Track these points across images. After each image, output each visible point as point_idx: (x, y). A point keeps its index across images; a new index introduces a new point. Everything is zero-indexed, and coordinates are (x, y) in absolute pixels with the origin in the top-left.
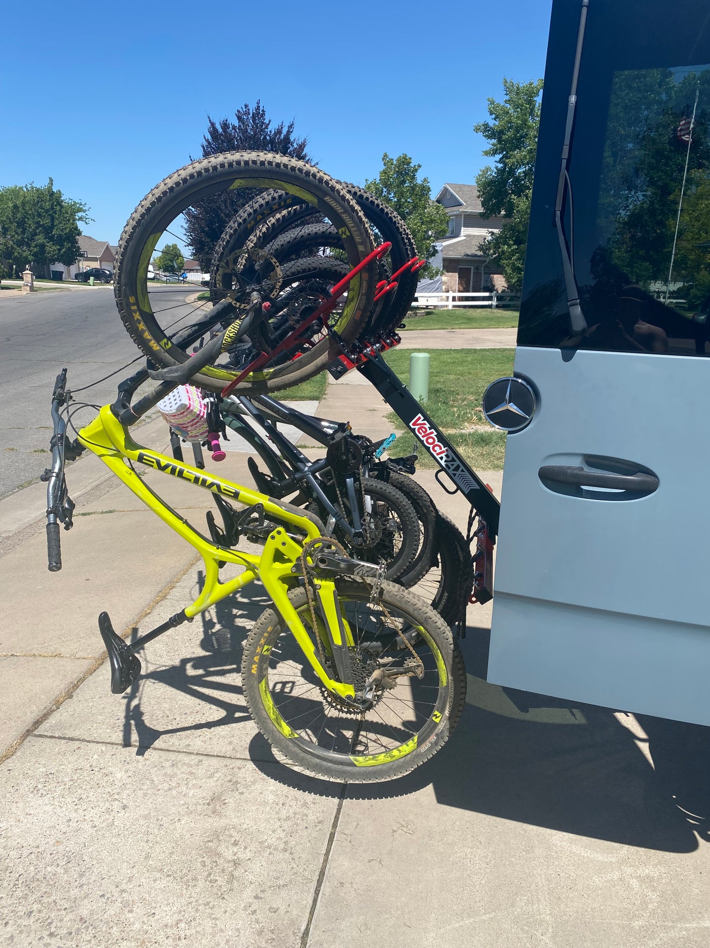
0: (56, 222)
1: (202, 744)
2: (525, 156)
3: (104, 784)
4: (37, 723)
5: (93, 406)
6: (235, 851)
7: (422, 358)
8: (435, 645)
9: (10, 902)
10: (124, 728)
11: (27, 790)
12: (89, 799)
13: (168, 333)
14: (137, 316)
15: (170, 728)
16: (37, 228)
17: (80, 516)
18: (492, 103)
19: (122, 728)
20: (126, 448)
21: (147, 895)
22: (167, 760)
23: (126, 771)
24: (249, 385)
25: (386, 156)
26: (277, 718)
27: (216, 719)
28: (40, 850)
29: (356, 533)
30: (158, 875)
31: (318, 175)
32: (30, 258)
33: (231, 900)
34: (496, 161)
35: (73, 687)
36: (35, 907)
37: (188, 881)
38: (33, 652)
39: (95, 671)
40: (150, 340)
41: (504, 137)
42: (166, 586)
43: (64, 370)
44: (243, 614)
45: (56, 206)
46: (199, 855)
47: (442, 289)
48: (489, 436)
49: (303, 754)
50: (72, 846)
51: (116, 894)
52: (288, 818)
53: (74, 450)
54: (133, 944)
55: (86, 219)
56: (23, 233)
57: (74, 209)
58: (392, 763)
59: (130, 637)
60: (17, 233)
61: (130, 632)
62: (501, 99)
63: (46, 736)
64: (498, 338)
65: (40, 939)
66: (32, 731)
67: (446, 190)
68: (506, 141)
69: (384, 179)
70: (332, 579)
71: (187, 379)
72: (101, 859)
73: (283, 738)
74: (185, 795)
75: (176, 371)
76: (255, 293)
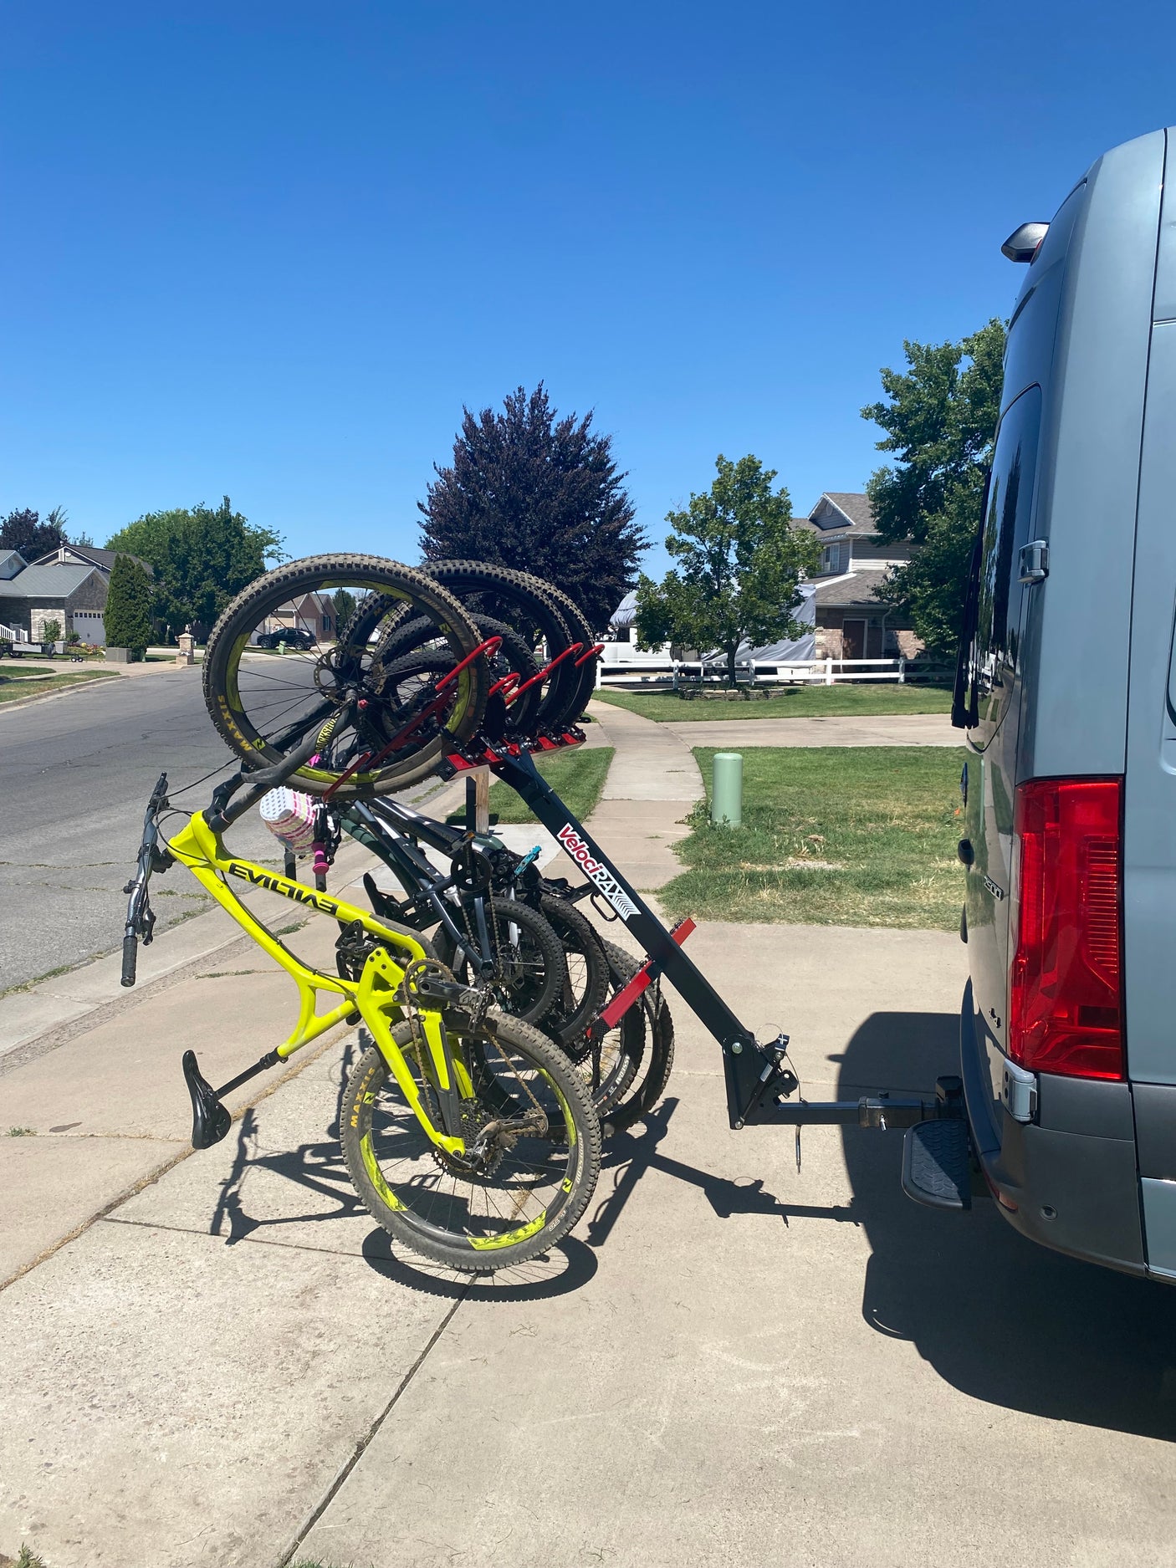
0: (233, 561)
1: (305, 1236)
2: (944, 452)
3: (178, 1271)
4: (110, 1207)
5: (184, 812)
6: (318, 1342)
7: (730, 760)
8: (560, 1094)
9: (52, 1375)
10: (215, 1217)
11: (88, 1273)
12: (158, 1285)
13: (262, 733)
14: (227, 715)
15: (269, 1218)
16: (205, 570)
17: (207, 978)
18: (888, 374)
19: (212, 1217)
20: (217, 858)
21: (206, 1377)
22: (257, 1251)
23: (207, 1260)
24: (353, 788)
25: (721, 458)
26: (381, 1186)
27: (328, 1212)
28: (93, 1330)
29: (484, 964)
30: (223, 1360)
31: (410, 575)
32: (193, 614)
33: (300, 1387)
34: (897, 459)
35: (160, 1171)
36: (80, 1381)
37: (256, 1367)
38: (117, 1132)
39: (190, 1155)
40: (241, 740)
41: (912, 423)
42: (299, 1062)
43: (163, 774)
44: (392, 1097)
45: (234, 537)
46: (275, 1344)
47: (815, 654)
48: (810, 875)
49: (411, 1232)
50: (130, 1328)
51: (172, 1375)
52: (388, 1315)
53: (161, 860)
54: (181, 1419)
55: (279, 554)
56: (184, 577)
57: (262, 540)
58: (515, 1246)
59: (241, 1120)
60: (175, 578)
61: (242, 1114)
62: (903, 369)
63: (119, 1221)
64: (892, 730)
65: (80, 1409)
66: (103, 1215)
67: (824, 503)
68: (913, 430)
69: (719, 492)
70: (438, 1009)
71: (282, 780)
72: (162, 1342)
73: (388, 1210)
74: (271, 1287)
75: (269, 773)
76: (351, 691)
